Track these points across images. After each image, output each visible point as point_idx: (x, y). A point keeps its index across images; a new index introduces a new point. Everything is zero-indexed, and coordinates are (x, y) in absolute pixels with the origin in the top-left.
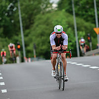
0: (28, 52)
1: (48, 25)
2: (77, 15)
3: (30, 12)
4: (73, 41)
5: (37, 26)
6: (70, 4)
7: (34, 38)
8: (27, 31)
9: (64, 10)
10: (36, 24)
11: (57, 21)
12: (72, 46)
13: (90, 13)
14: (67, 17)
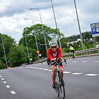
0: (8, 64)
2: (28, 46)
4: (27, 58)
6: (25, 41)
7: (10, 57)
8: (7, 55)
9: (22, 44)
10: (10, 51)
11: (20, 49)
12: (27, 60)
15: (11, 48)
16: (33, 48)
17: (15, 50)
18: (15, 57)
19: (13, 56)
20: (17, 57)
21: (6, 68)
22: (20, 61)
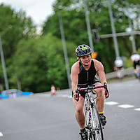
1: (32, 52)
2: (66, 39)
3: (11, 39)
4: (63, 70)
5: (20, 54)
6: (58, 26)
7: (16, 68)
8: (9, 60)
9: (50, 34)
11: (43, 47)
12: (62, 75)
13: (82, 36)
14: (55, 41)
17: (31, 49)
18: (28, 68)
19: (26, 64)
20: (35, 68)
22: (43, 78)
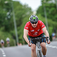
15: (25, 19)
16: (53, 20)
21: (17, 45)
